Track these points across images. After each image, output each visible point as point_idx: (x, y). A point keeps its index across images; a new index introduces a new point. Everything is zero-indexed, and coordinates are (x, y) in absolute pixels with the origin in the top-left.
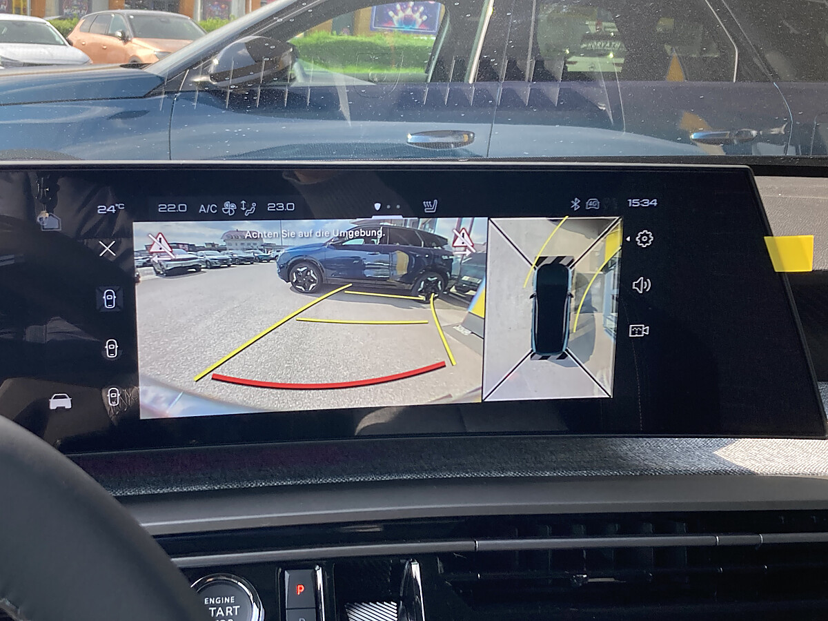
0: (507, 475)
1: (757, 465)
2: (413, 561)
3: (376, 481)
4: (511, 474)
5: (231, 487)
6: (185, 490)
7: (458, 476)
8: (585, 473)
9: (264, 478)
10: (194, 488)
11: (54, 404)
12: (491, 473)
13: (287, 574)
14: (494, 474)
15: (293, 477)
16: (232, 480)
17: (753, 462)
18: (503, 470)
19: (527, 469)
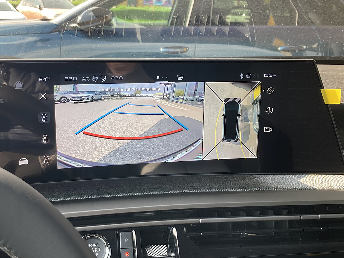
0: (212, 191)
1: (317, 185)
2: (174, 228)
3: (157, 194)
4: (214, 190)
5: (96, 197)
6: (76, 199)
7: (192, 191)
8: (245, 190)
9: (110, 193)
10: (80, 198)
11: (21, 163)
12: (206, 190)
13: (120, 234)
14: (207, 191)
15: (122, 193)
16: (97, 194)
17: (315, 184)
18: (211, 189)
19: (221, 188)
